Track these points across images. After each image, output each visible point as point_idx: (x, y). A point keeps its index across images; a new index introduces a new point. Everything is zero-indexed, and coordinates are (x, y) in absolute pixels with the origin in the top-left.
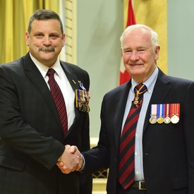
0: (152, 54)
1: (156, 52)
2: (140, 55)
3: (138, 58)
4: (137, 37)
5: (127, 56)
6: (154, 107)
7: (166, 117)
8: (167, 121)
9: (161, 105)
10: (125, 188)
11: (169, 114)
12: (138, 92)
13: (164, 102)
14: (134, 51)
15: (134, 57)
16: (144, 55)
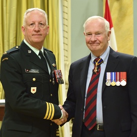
0: (106, 37)
1: (108, 35)
2: (97, 37)
3: (96, 40)
4: (95, 25)
5: (88, 38)
6: (109, 74)
7: (117, 81)
8: (118, 84)
9: (113, 73)
10: (90, 129)
11: (119, 79)
12: (97, 64)
13: (115, 71)
14: (93, 35)
15: (93, 39)
16: (100, 37)
